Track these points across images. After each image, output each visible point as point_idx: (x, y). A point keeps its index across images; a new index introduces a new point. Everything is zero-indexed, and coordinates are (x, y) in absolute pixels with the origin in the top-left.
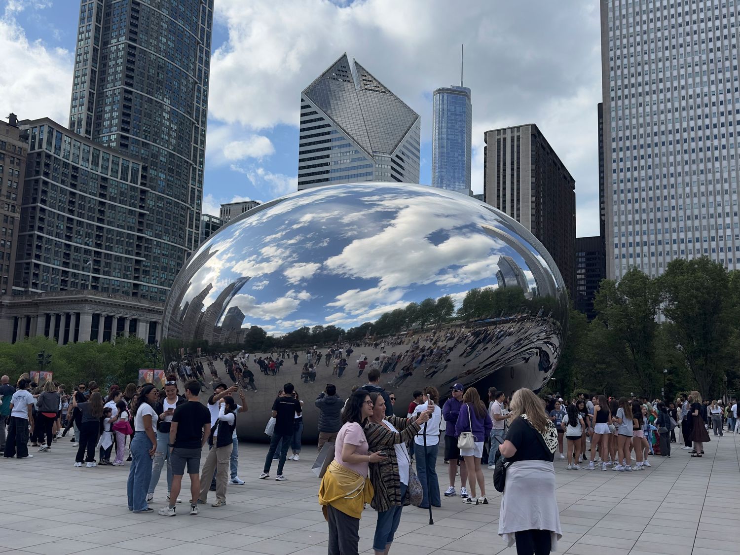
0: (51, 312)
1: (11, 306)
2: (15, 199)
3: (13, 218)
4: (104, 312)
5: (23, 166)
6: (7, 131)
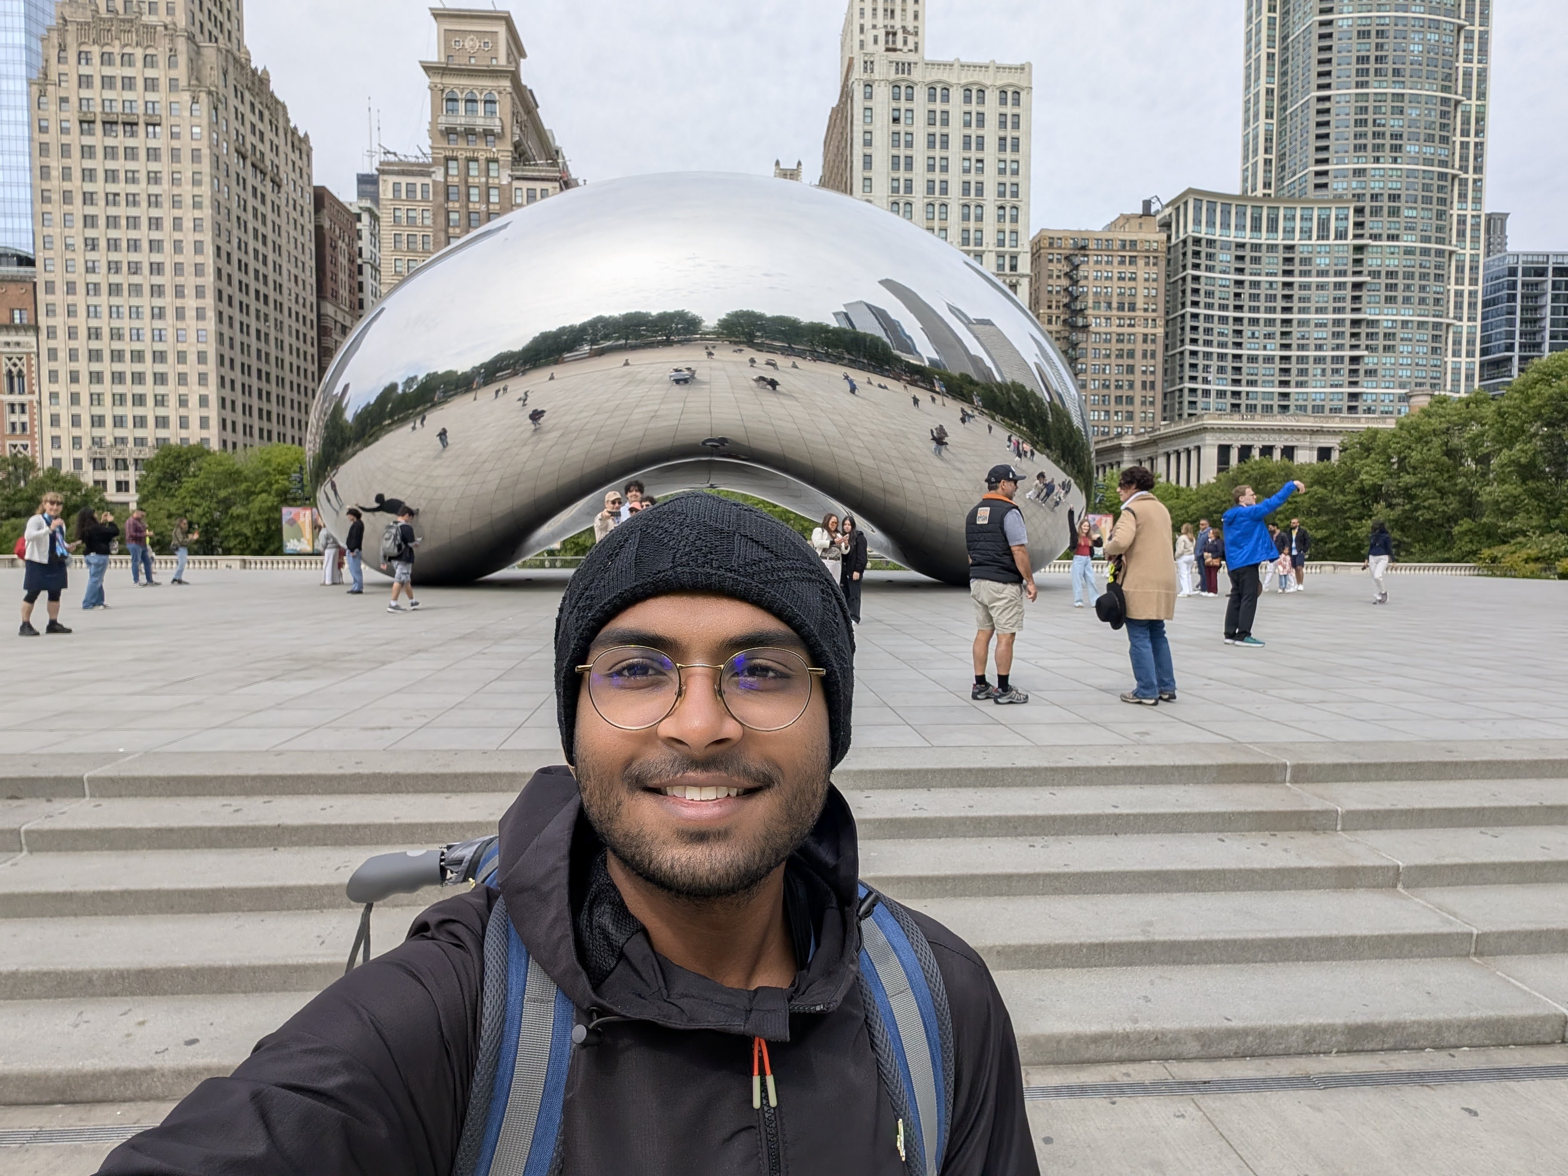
0: (1171, 450)
1: (1134, 447)
2: (1154, 311)
3: (1155, 335)
4: (1236, 442)
5: (1163, 263)
6: (1140, 224)
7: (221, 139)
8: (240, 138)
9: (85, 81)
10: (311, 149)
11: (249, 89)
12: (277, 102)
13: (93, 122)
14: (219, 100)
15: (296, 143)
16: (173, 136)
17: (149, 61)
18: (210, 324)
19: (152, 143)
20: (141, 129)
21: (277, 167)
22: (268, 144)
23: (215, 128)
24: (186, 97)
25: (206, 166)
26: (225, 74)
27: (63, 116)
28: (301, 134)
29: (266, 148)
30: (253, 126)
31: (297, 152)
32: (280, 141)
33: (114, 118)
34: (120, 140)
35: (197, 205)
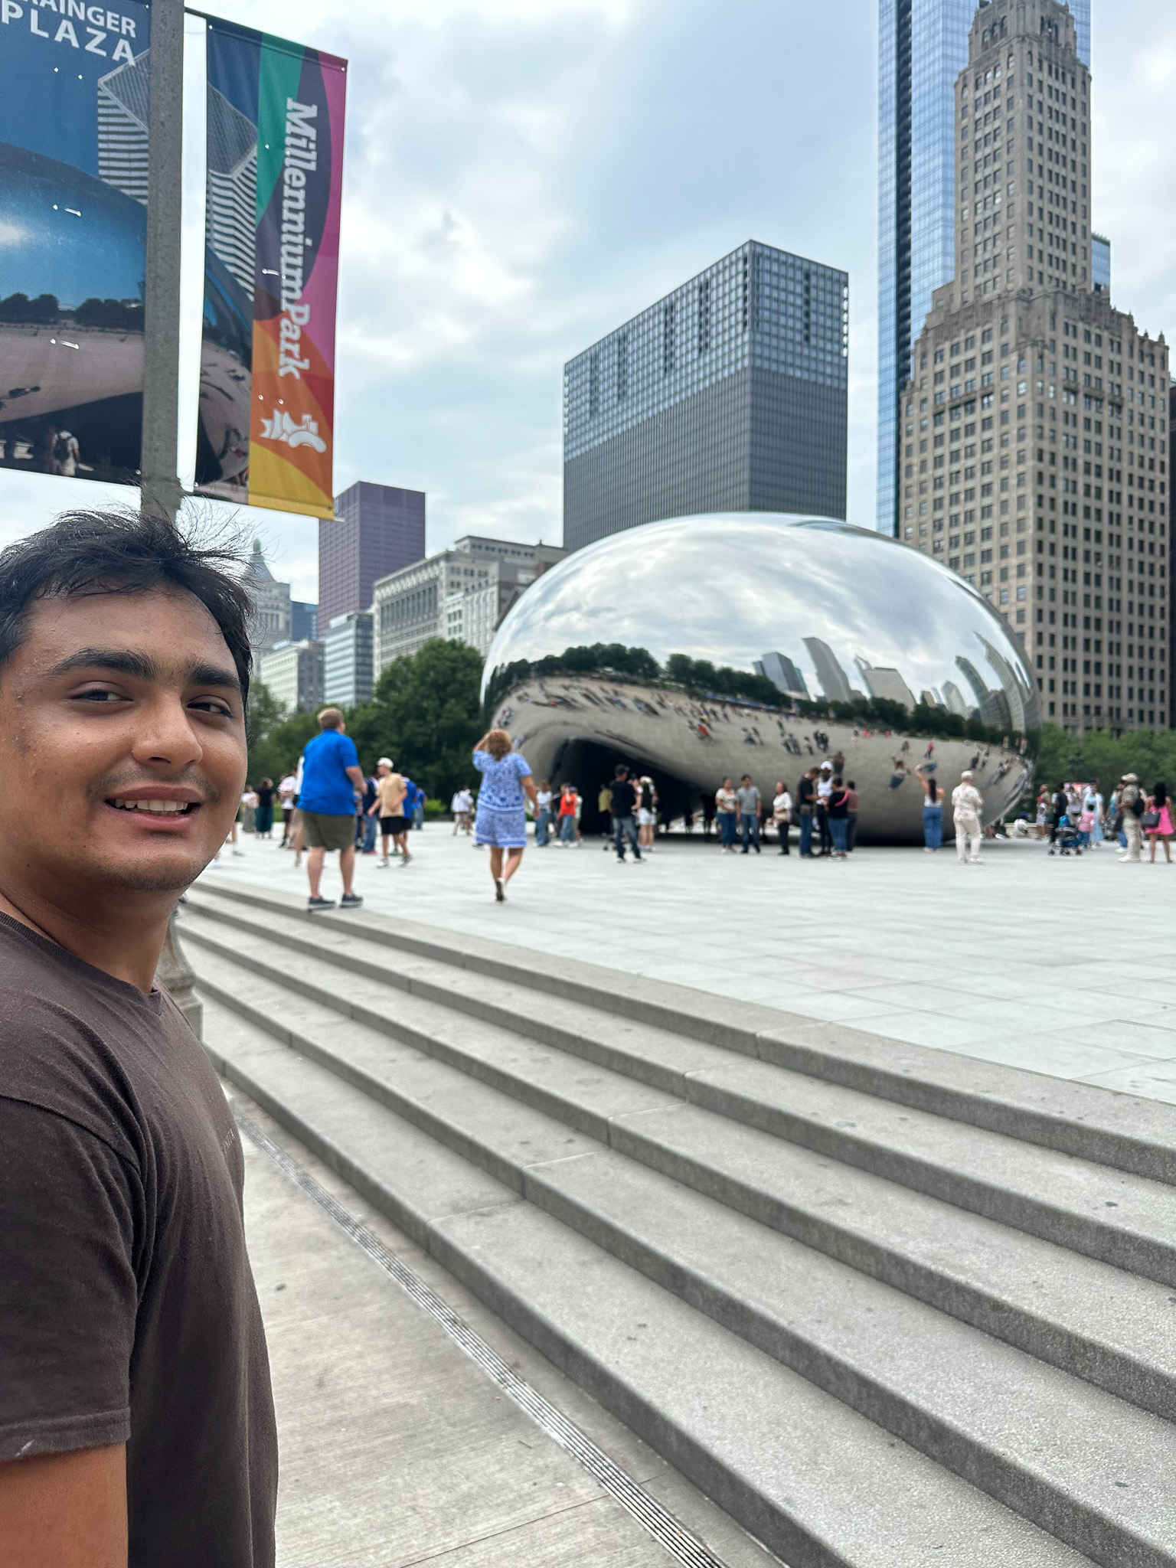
7: (1047, 384)
8: (1072, 374)
9: (939, 377)
10: (1167, 348)
11: (1082, 319)
12: (1121, 316)
13: (942, 412)
14: (1044, 347)
15: (1146, 350)
16: (1004, 399)
17: (986, 336)
18: (1030, 580)
19: (987, 413)
20: (978, 405)
21: (1119, 386)
22: (1106, 368)
23: (1040, 376)
24: (1014, 357)
25: (1029, 419)
26: (1053, 317)
27: (923, 415)
28: (1154, 337)
29: (1104, 373)
30: (1088, 355)
31: (1147, 360)
32: (1124, 359)
33: (958, 401)
34: (964, 419)
35: (1021, 460)
